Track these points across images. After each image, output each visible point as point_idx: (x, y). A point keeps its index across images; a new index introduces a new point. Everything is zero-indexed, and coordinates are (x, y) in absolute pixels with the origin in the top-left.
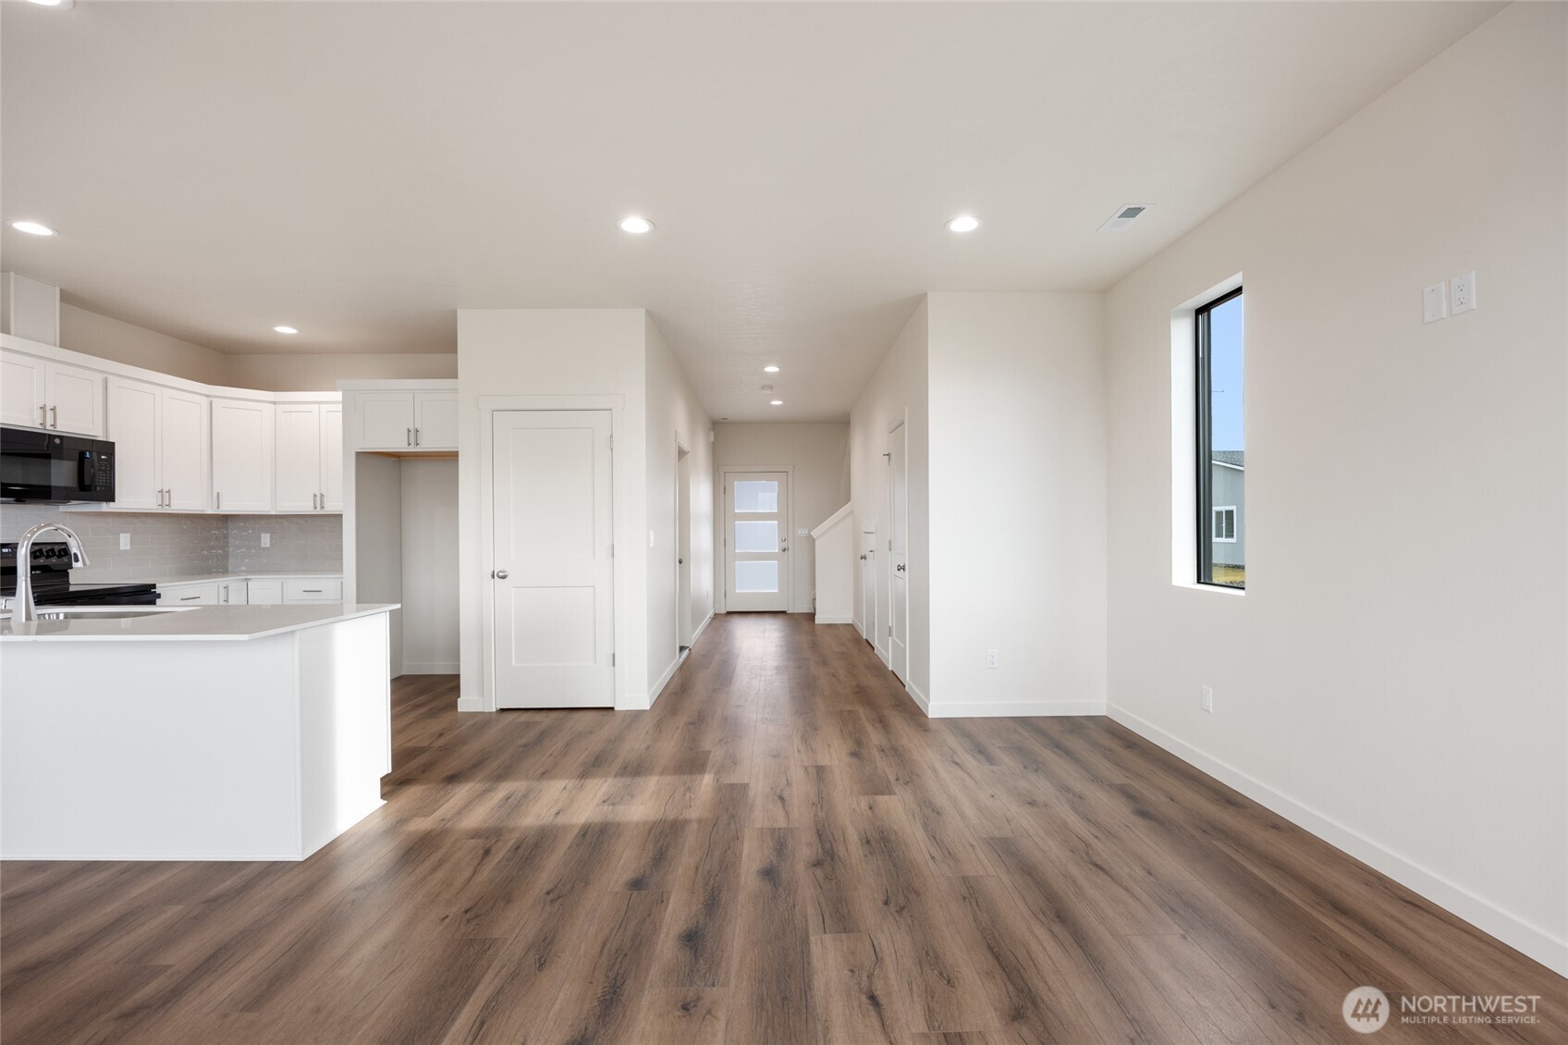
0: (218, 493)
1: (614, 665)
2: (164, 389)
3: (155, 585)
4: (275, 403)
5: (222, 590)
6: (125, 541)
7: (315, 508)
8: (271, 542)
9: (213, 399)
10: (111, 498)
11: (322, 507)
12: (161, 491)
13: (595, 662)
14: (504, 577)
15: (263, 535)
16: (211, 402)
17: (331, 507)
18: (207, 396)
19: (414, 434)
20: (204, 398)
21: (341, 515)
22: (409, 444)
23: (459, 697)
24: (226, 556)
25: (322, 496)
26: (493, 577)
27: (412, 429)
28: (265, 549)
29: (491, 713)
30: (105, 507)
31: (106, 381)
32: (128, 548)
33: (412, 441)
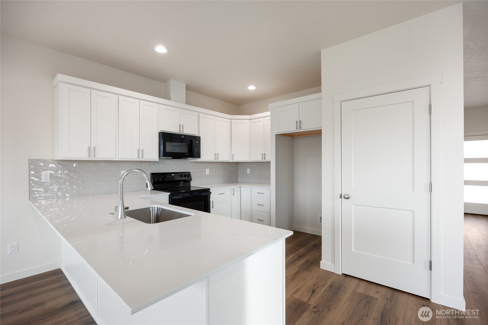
0: (233, 154)
1: (431, 269)
2: (217, 117)
3: (210, 189)
4: (250, 120)
5: (232, 190)
6: (207, 171)
7: (263, 159)
8: (250, 172)
9: (232, 120)
10: (199, 157)
11: (265, 159)
12: (215, 154)
13: (414, 264)
14: (348, 198)
15: (248, 169)
16: (231, 121)
17: (268, 159)
18: (230, 119)
19: (299, 123)
20: (229, 120)
21: (270, 162)
22: (297, 128)
23: (321, 260)
24: (237, 177)
25: (265, 154)
26: (341, 197)
27: (298, 121)
28: (248, 174)
29: (339, 275)
30: (198, 160)
31: (199, 115)
32: (208, 174)
33: (298, 127)
